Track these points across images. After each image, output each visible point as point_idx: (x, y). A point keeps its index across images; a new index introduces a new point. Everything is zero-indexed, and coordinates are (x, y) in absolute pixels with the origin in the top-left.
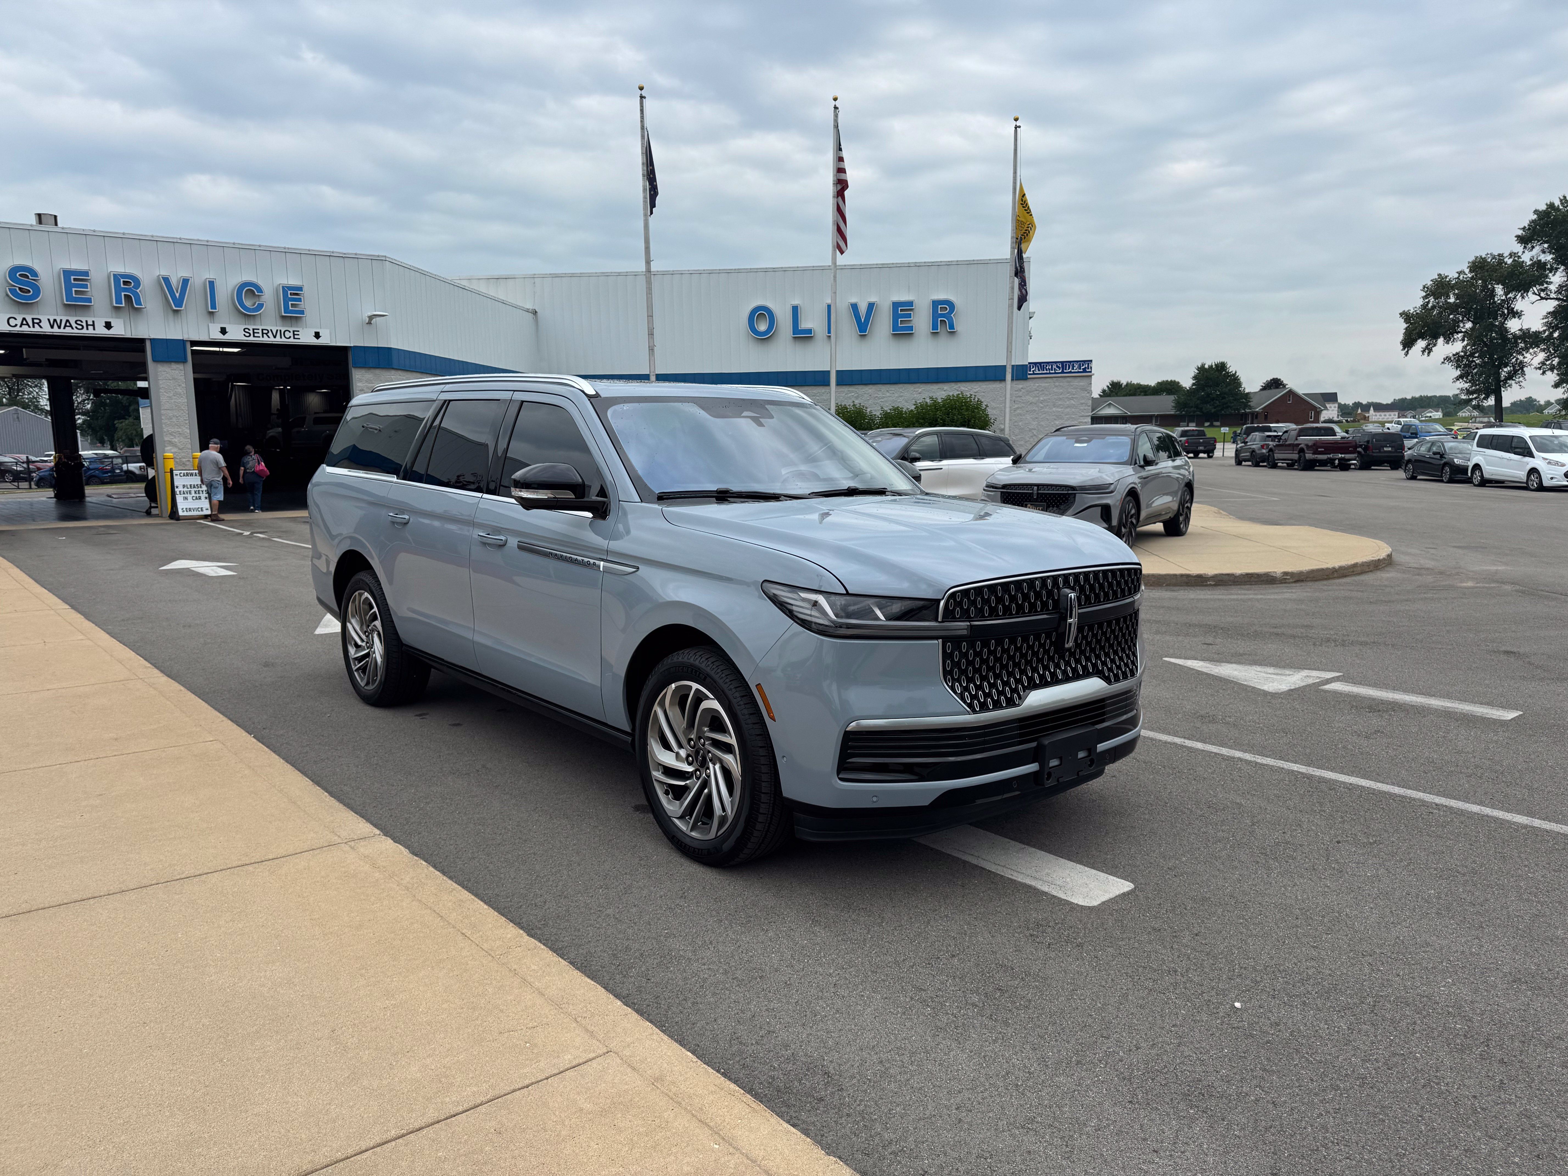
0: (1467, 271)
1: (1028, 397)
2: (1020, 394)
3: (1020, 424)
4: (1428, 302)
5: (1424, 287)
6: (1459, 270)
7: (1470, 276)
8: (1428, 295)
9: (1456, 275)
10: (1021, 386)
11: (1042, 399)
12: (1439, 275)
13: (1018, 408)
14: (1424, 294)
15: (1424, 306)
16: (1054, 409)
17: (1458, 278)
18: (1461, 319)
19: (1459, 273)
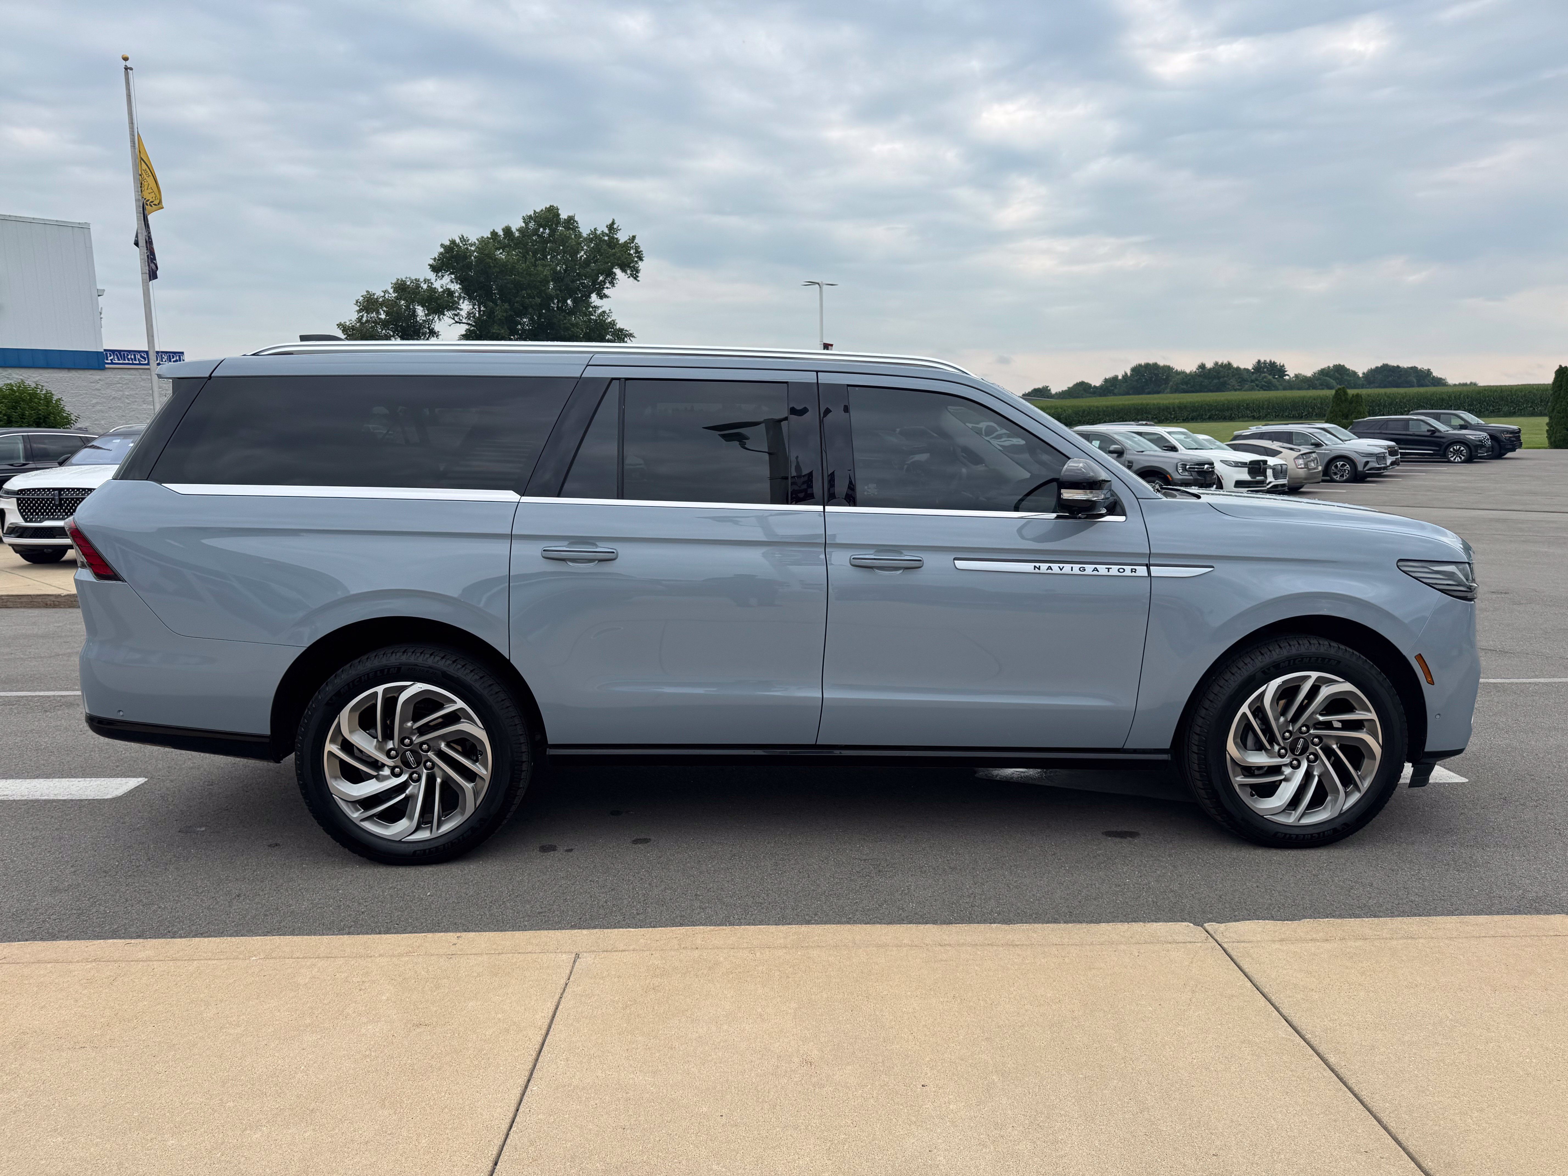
0: (391, 291)
1: (109, 391)
2: (98, 386)
3: (103, 422)
4: (362, 316)
5: (357, 302)
6: (384, 290)
7: (394, 295)
8: (361, 309)
9: (382, 294)
10: (98, 377)
11: (127, 393)
12: (367, 292)
13: (97, 403)
14: (358, 308)
15: (360, 320)
16: (145, 406)
17: (384, 296)
18: (392, 333)
19: (385, 292)
